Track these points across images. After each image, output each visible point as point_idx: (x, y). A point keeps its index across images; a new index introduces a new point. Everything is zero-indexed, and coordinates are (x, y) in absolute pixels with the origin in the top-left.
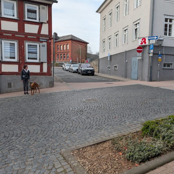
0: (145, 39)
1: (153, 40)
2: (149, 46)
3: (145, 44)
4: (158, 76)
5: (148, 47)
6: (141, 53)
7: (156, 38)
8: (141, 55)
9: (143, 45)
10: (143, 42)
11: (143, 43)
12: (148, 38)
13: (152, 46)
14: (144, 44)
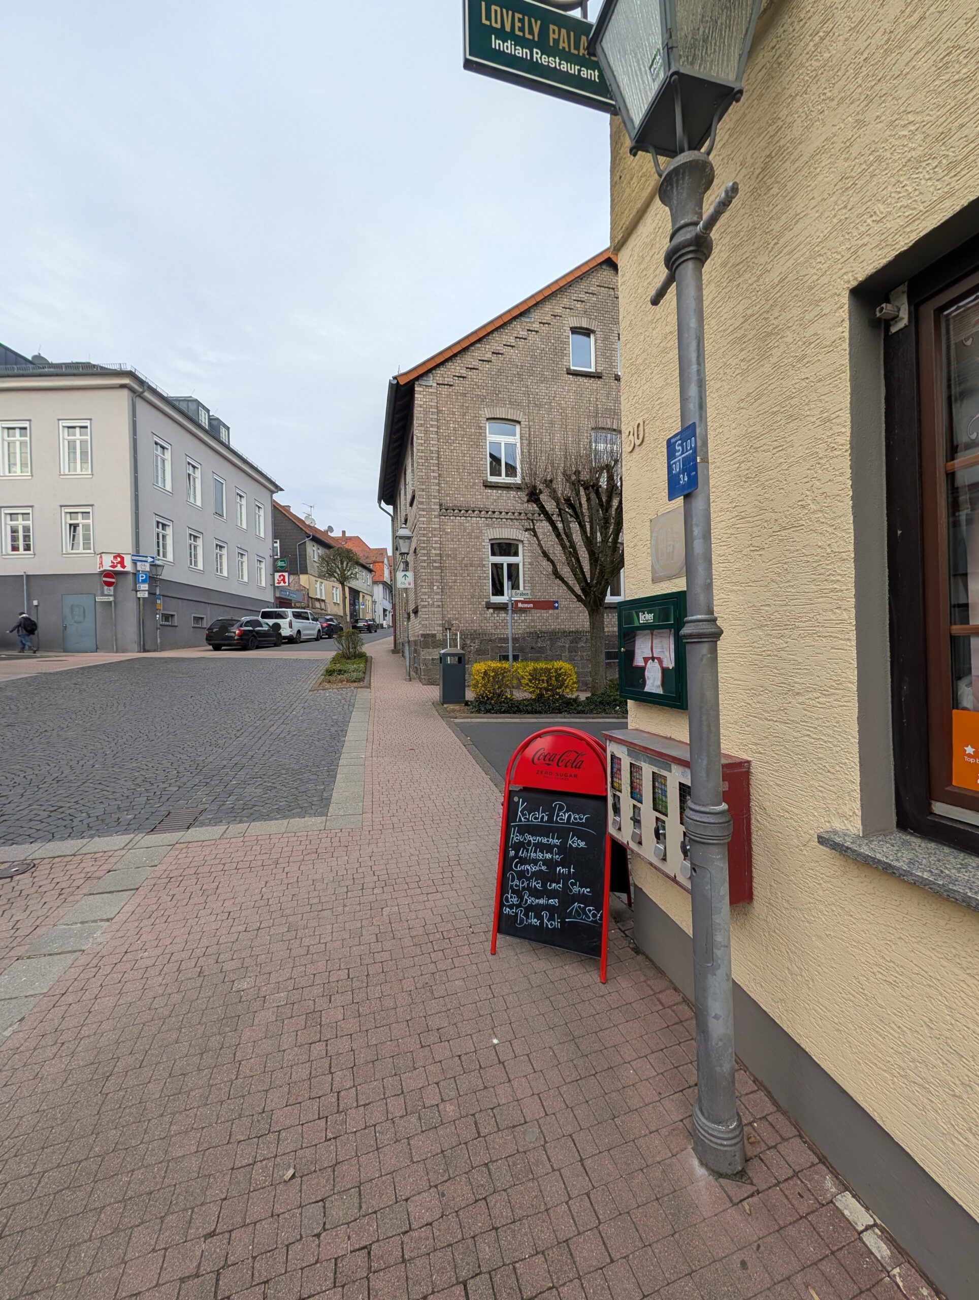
0: (122, 558)
1: (143, 563)
2: (135, 574)
3: (122, 569)
4: (159, 641)
5: (131, 577)
6: (112, 588)
7: (150, 560)
8: (112, 593)
9: (116, 569)
10: (117, 563)
11: (116, 566)
12: (130, 556)
13: (142, 577)
14: (119, 568)
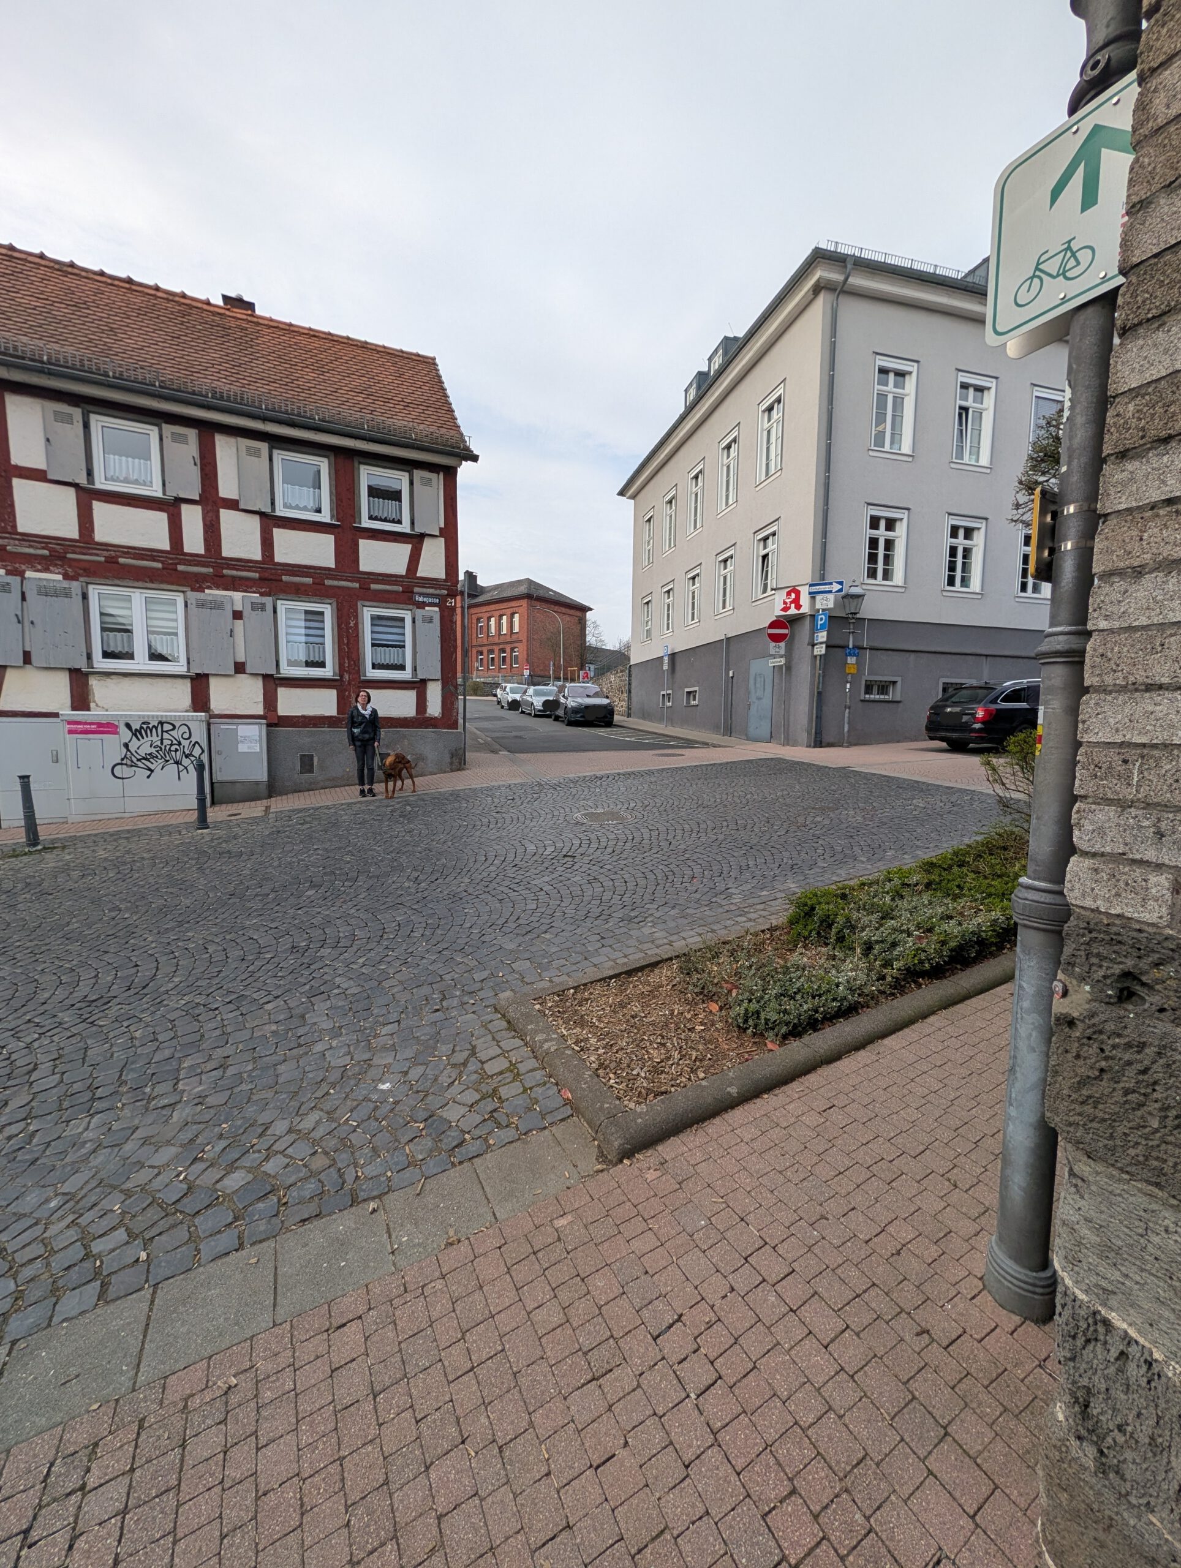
0: (798, 593)
1: (826, 595)
2: (813, 616)
3: (796, 612)
4: (846, 729)
5: (808, 621)
6: (782, 644)
7: (838, 587)
8: (782, 652)
9: (789, 613)
10: (791, 603)
11: (789, 608)
12: (807, 587)
13: (821, 619)
14: (793, 611)
